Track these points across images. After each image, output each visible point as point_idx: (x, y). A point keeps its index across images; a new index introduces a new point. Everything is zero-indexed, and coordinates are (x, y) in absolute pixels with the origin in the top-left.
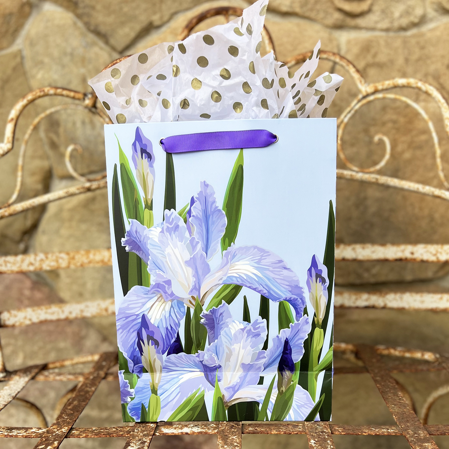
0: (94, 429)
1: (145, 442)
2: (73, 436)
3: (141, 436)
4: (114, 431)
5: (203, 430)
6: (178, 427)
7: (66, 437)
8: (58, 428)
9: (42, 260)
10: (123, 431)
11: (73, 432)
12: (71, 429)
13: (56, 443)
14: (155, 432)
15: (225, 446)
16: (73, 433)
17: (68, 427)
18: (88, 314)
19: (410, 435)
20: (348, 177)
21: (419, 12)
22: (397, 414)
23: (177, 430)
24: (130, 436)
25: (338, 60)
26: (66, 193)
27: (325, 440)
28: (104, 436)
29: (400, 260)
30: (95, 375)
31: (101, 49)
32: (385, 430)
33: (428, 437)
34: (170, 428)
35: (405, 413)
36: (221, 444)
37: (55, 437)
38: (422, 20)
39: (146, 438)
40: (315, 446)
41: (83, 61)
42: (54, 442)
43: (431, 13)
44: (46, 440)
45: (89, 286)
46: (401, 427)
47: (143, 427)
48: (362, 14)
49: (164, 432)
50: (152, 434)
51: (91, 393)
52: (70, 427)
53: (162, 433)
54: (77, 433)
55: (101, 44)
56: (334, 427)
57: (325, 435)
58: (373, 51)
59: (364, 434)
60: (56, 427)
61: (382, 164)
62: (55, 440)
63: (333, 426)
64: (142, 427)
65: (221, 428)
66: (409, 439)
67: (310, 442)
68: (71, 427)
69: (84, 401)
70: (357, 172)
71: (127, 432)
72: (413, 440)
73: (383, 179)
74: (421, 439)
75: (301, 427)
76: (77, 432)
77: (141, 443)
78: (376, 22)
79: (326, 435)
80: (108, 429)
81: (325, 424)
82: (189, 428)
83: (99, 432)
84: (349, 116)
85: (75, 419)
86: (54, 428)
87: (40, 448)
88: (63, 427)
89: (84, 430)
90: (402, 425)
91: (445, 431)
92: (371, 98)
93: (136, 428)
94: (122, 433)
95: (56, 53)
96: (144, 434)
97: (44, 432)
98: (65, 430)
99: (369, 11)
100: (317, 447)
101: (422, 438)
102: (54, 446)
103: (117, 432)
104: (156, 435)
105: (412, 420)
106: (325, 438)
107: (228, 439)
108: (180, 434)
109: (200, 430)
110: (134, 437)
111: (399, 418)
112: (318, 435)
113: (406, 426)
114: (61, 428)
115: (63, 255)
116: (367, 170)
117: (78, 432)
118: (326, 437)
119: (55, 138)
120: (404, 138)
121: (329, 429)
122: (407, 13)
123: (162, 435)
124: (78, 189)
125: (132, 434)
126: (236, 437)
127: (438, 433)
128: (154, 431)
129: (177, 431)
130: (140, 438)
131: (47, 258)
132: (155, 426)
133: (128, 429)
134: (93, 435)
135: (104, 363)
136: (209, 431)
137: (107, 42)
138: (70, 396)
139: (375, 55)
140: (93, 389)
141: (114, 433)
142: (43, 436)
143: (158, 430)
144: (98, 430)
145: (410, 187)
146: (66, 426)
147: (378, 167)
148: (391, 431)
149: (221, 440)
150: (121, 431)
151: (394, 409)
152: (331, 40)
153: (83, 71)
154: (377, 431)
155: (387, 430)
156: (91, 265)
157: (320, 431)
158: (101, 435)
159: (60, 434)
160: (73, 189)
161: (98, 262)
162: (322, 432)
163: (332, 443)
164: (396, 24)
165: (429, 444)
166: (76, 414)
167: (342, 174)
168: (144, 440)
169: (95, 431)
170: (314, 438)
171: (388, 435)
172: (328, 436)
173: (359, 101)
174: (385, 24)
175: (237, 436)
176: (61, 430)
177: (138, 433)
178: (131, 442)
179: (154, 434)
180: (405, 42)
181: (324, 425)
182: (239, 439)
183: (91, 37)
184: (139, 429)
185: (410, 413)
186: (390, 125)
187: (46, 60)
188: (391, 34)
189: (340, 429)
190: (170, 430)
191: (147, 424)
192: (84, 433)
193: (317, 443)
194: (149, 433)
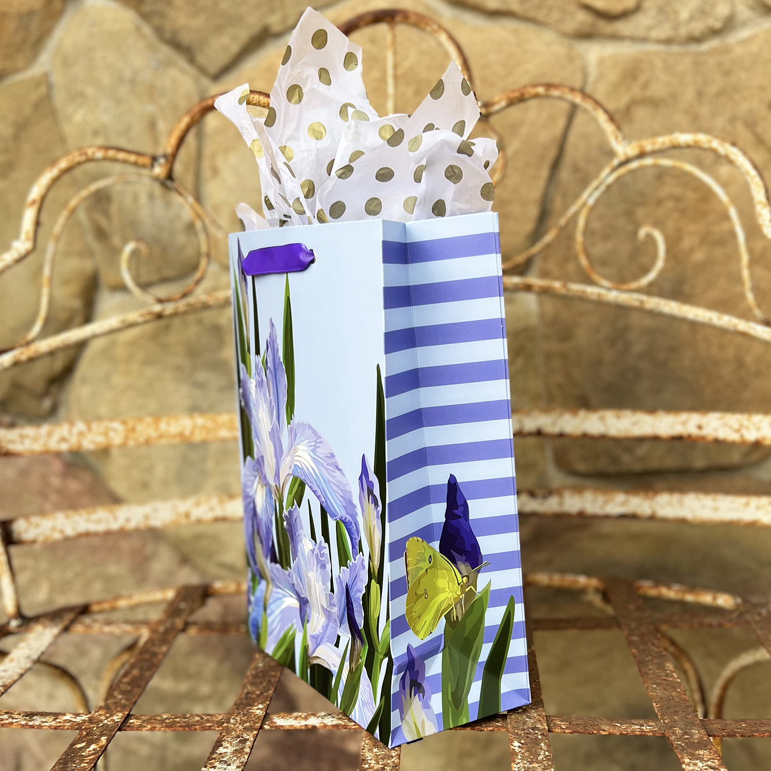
0: (165, 717)
1: (247, 740)
2: (131, 728)
3: (241, 730)
4: (197, 721)
5: (341, 722)
6: (300, 716)
7: (120, 730)
8: (108, 715)
9: (81, 434)
10: (212, 722)
11: (131, 721)
12: (128, 717)
13: (104, 740)
14: (263, 724)
15: (375, 750)
16: (131, 723)
17: (123, 714)
18: (156, 522)
19: (677, 735)
20: (594, 297)
21: (722, 10)
22: (659, 700)
23: (299, 721)
24: (223, 730)
25: (578, 99)
26: (123, 322)
27: (537, 742)
28: (180, 728)
29: (679, 438)
30: (168, 624)
31: (183, 71)
32: (637, 727)
33: (705, 741)
34: (288, 718)
35: (673, 699)
36: (368, 746)
37: (102, 729)
38: (729, 24)
39: (248, 733)
40: (520, 752)
41: (152, 92)
42: (101, 737)
43: (744, 12)
44: (87, 734)
45: (159, 470)
46: (664, 721)
47: (245, 715)
48: (624, 15)
49: (278, 724)
50: (258, 728)
51: (160, 657)
52: (127, 713)
53: (275, 725)
54: (137, 724)
55: (182, 62)
56: (555, 720)
57: (537, 734)
58: (642, 79)
59: (602, 732)
60: (104, 713)
61: (651, 276)
62: (102, 735)
63: (552, 718)
64: (242, 716)
66: (674, 742)
67: (512, 745)
69: (149, 669)
70: (609, 289)
71: (218, 722)
72: (681, 745)
73: (653, 303)
74: (694, 743)
75: (499, 719)
76: (137, 722)
77: (239, 742)
78: (650, 28)
79: (539, 734)
80: (188, 718)
81: (539, 715)
82: (318, 717)
83: (173, 721)
84: (597, 194)
85: (134, 700)
86: (100, 715)
87: (78, 747)
88: (116, 713)
89: (148, 719)
90: (666, 719)
91: (735, 730)
92: (634, 165)
93: (233, 717)
94: (209, 724)
95: (106, 79)
96: (246, 727)
97: (84, 720)
98: (119, 719)
99: (637, 9)
100: (523, 753)
101: (695, 741)
102: (100, 744)
103: (202, 723)
104: (264, 728)
105: (683, 711)
106: (536, 739)
108: (303, 728)
109: (335, 722)
110: (228, 731)
111: (661, 708)
112: (527, 733)
113: (671, 720)
114: (112, 715)
115: (116, 425)
116: (625, 287)
117: (140, 721)
118: (540, 737)
119: (103, 222)
120: (693, 227)
121: (545, 724)
122: (702, 12)
123: (273, 729)
124: (142, 316)
125: (226, 726)
127: (724, 734)
128: (261, 722)
129: (298, 723)
130: (238, 733)
131: (89, 429)
132: (264, 714)
133: (220, 719)
134: (162, 727)
135: (183, 605)
136: (350, 724)
137: (192, 60)
138: (125, 657)
139: (645, 86)
140: (164, 649)
141: (197, 724)
142: (83, 727)
143: (268, 721)
144: (171, 718)
145: (696, 315)
146: (120, 712)
147: (645, 281)
148: (647, 729)
149: (369, 740)
150: (208, 720)
151: (655, 692)
152: (571, 58)
153: (150, 108)
154: (623, 727)
155: (641, 726)
156: (163, 442)
157: (531, 726)
158: (176, 726)
159: (110, 725)
160: (133, 316)
161: (174, 436)
162: (533, 729)
163: (548, 748)
164: (683, 32)
165: (706, 752)
166: (136, 691)
167: (583, 292)
168: (245, 737)
169: (167, 721)
170: (518, 738)
171: (641, 735)
172: (542, 735)
173: (614, 170)
174: (664, 32)
176: (111, 718)
177: (235, 725)
178: (223, 739)
179: (261, 728)
180: (697, 63)
181: (537, 718)
183: (166, 51)
184: (237, 718)
185: (682, 698)
186: (670, 204)
187: (90, 91)
188: (675, 49)
189: (563, 723)
190: (288, 721)
191: (251, 711)
192: (148, 724)
193: (523, 746)
194: (253, 725)
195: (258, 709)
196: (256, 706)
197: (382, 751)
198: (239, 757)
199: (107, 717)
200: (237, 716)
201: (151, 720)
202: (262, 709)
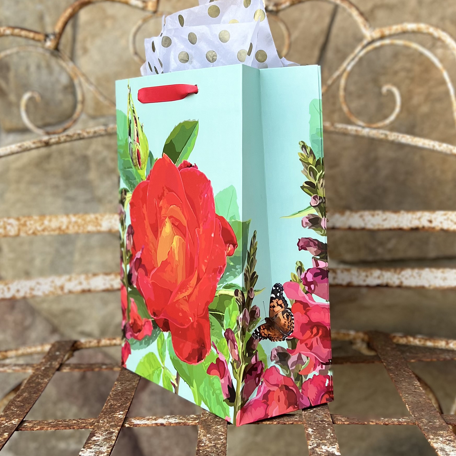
0: (50, 421)
1: (113, 432)
2: (25, 428)
3: (108, 427)
4: (75, 423)
5: (181, 421)
6: (151, 418)
7: (17, 430)
8: (7, 420)
10: (86, 423)
11: (25, 424)
12: (22, 422)
13: (6, 435)
14: (124, 423)
15: (208, 435)
17: (19, 419)
19: (424, 423)
22: (410, 403)
24: (95, 427)
27: (325, 429)
28: (63, 428)
30: (48, 365)
32: (395, 420)
33: (444, 426)
35: (420, 403)
36: (203, 433)
37: (4, 429)
39: (113, 428)
40: (313, 434)
46: (414, 416)
47: (110, 418)
49: (135, 423)
50: (121, 425)
51: (43, 385)
53: (132, 424)
54: (30, 426)
56: (337, 416)
57: (325, 424)
59: (371, 423)
60: (4, 419)
62: (4, 432)
63: (335, 415)
64: (108, 418)
65: (203, 417)
66: (423, 427)
67: (307, 430)
68: (22, 419)
69: (35, 393)
71: (90, 423)
72: (427, 429)
74: (436, 427)
75: (297, 417)
76: (30, 425)
77: (108, 433)
80: (67, 421)
81: (326, 414)
82: (164, 419)
83: (57, 424)
85: (26, 412)
86: (1, 420)
88: (13, 419)
89: (38, 423)
90: (416, 414)
93: (101, 419)
94: (84, 425)
96: (111, 425)
98: (16, 422)
100: (315, 435)
102: (4, 437)
103: (79, 424)
104: (125, 426)
105: (428, 409)
106: (324, 426)
107: (210, 428)
108: (154, 425)
109: (177, 421)
110: (99, 427)
111: (412, 408)
112: (317, 424)
113: (420, 415)
114: (11, 420)
117: (32, 424)
118: (327, 426)
121: (330, 419)
123: (132, 426)
125: (97, 425)
126: (220, 426)
128: (122, 422)
129: (150, 422)
130: (106, 428)
132: (124, 417)
133: (92, 421)
134: (49, 427)
136: (189, 422)
140: (46, 380)
141: (75, 425)
143: (128, 422)
144: (55, 422)
146: (17, 418)
148: (402, 421)
149: (203, 430)
150: (83, 423)
151: (408, 399)
154: (386, 420)
155: (398, 419)
157: (320, 420)
158: (59, 427)
159: (10, 426)
163: (333, 431)
165: (445, 432)
166: (27, 406)
168: (111, 430)
169: (52, 424)
170: (312, 427)
171: (399, 424)
172: (328, 424)
175: (222, 426)
176: (10, 422)
177: (103, 424)
178: (95, 432)
179: (123, 425)
181: (324, 415)
182: (224, 428)
185: (426, 402)
189: (343, 418)
190: (142, 421)
191: (114, 415)
192: (38, 425)
193: (315, 431)
194: (117, 424)
195: (119, 414)
196: (118, 413)
197: (214, 436)
198: (109, 442)
199: (6, 421)
200: (104, 419)
201: (40, 423)
202: (122, 414)
